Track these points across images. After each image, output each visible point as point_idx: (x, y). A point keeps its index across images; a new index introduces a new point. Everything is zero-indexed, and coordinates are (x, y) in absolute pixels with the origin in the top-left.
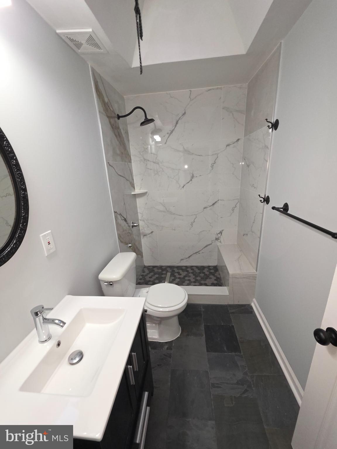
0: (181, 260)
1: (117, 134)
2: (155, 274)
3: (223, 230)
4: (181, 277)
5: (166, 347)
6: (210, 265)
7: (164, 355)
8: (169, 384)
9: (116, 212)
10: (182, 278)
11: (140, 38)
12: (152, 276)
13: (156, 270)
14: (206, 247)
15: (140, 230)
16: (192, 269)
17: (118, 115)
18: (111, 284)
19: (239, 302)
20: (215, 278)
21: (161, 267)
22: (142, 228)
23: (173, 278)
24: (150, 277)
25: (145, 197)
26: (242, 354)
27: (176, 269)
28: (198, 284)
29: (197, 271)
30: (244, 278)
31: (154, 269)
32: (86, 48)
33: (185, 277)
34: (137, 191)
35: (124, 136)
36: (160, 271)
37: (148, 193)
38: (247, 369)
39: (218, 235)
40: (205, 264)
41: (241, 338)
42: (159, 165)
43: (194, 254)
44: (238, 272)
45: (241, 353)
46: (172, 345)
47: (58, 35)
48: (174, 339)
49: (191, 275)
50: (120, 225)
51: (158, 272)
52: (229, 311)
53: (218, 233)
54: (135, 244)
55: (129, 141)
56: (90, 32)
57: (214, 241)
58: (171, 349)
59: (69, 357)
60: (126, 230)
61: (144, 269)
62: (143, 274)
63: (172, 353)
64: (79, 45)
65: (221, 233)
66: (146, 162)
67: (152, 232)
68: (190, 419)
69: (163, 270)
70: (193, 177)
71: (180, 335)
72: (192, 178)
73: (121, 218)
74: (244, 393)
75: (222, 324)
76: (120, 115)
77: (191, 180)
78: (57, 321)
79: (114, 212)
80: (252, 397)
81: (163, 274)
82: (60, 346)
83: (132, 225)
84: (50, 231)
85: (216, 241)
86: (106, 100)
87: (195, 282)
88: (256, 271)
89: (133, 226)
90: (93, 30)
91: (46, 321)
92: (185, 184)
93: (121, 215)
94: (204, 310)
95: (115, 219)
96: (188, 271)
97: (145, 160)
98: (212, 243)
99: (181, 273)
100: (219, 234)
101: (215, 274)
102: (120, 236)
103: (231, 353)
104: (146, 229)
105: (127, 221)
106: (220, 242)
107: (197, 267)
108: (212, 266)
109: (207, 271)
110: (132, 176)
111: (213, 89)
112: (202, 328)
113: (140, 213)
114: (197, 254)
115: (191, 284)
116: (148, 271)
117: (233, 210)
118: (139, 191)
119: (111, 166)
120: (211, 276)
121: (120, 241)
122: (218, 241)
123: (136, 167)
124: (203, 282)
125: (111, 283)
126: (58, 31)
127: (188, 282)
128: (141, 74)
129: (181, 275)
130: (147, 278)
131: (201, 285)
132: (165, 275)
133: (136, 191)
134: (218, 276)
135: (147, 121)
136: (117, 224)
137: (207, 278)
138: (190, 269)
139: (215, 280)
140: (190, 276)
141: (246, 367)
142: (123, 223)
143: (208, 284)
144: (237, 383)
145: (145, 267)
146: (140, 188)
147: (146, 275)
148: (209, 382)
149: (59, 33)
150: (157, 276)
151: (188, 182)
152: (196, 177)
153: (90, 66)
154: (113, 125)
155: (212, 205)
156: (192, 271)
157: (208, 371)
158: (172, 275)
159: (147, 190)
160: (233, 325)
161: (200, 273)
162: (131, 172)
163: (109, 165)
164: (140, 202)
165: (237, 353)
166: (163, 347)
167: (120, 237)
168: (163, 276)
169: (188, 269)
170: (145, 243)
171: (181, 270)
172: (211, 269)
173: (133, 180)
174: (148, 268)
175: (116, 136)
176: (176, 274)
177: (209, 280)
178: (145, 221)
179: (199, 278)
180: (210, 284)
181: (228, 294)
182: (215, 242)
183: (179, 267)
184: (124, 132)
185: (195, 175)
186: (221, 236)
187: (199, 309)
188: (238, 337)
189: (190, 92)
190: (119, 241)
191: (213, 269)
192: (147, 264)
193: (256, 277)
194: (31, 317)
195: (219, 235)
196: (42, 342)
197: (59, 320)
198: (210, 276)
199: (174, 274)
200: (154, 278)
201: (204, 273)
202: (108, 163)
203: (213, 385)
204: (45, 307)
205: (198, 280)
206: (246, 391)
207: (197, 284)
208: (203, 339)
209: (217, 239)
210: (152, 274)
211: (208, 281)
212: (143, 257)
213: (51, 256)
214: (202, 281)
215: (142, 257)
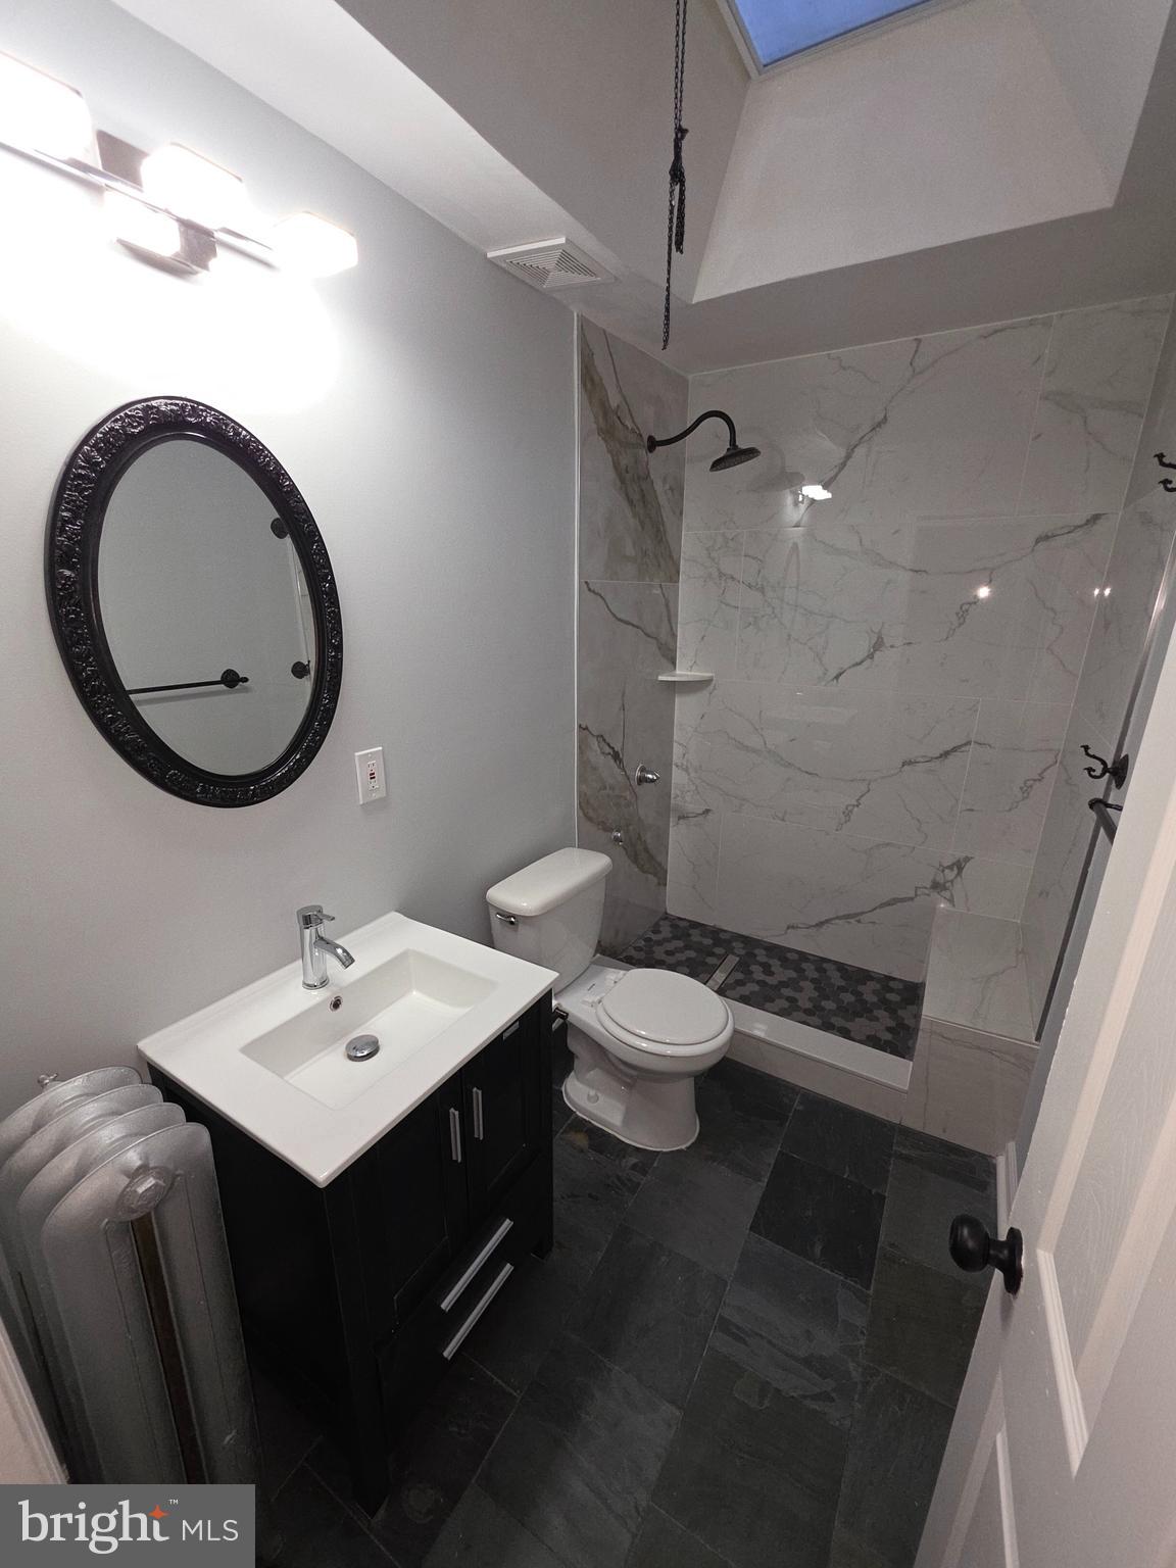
0: (788, 928)
1: (636, 497)
2: (687, 947)
3: (967, 859)
4: (770, 983)
5: (633, 1160)
6: (894, 975)
7: (619, 1178)
8: (600, 1256)
9: (586, 729)
10: (772, 985)
11: (674, 247)
12: (678, 950)
13: (696, 936)
14: (888, 904)
15: (672, 796)
16: (821, 970)
17: (651, 439)
18: (511, 920)
19: (944, 1131)
20: (892, 1023)
21: (715, 933)
22: (678, 793)
23: (740, 976)
24: (669, 953)
25: (705, 693)
26: (871, 1292)
27: (764, 952)
28: (818, 1021)
29: (836, 979)
30: (979, 1048)
31: (691, 931)
32: (558, 278)
33: (783, 984)
34: (682, 673)
35: (662, 499)
36: (708, 941)
37: (714, 682)
38: (862, 1342)
39: (947, 871)
40: (878, 967)
41: (892, 1245)
42: (764, 596)
43: (838, 918)
44: (961, 1019)
45: (868, 1288)
46: (653, 1163)
47: (492, 263)
48: (664, 1150)
49: (807, 985)
50: (595, 769)
51: (701, 943)
52: (894, 1148)
53: (945, 865)
54: (639, 838)
55: (681, 513)
56: (562, 245)
57: (927, 891)
58: (645, 1173)
59: (351, 1042)
60: (612, 788)
61: (661, 923)
62: (650, 935)
63: (642, 1182)
64: (542, 274)
65: (959, 866)
66: (723, 585)
67: (707, 811)
68: (617, 1368)
69: (718, 942)
70: (878, 645)
71: (688, 1148)
72: (875, 651)
73: (601, 749)
74: (815, 1397)
75: (844, 1174)
76: (658, 438)
77: (871, 656)
78: (339, 951)
79: (580, 726)
80: (837, 1423)
81: (712, 954)
82: (339, 1010)
83: (638, 774)
84: (380, 748)
85: (935, 895)
86: (614, 400)
87: (807, 1012)
88: (1038, 1038)
89: (642, 780)
90: (567, 240)
91: (324, 943)
92: (846, 667)
93: (604, 740)
94: (801, 1108)
95: (580, 747)
96: (800, 971)
97: (721, 574)
98: (916, 895)
99: (773, 969)
100: (950, 868)
101: (900, 1012)
102: (588, 802)
103: (832, 1271)
104: (688, 799)
105: (621, 761)
106: (951, 901)
107: (841, 967)
108: (901, 980)
109: (874, 992)
110: (670, 623)
111: (1013, 327)
112: (770, 1158)
113: (680, 744)
114: (852, 921)
115: (795, 1014)
116: (671, 932)
117: (1026, 790)
118: (689, 673)
119: (594, 592)
120: (881, 1013)
121: (585, 815)
122: (943, 893)
123: (689, 596)
124: (838, 1021)
125: (513, 919)
126: (490, 255)
127: (786, 1004)
128: (664, 348)
129: (771, 974)
130: (659, 953)
131: (827, 1027)
132: (719, 959)
133: (678, 672)
134: (909, 1022)
135: (736, 455)
136: (584, 763)
137: (858, 1014)
138: (813, 967)
139: (889, 1029)
140: (801, 990)
141: (862, 1333)
142: (605, 764)
143: (852, 1034)
144: (807, 1362)
145: (666, 917)
146: (690, 664)
147: (659, 943)
148: (717, 1310)
149: (493, 258)
150: (692, 954)
151: (858, 660)
152: (892, 647)
153: (575, 315)
154: (627, 472)
155: (937, 758)
156: (816, 975)
157: (726, 1282)
158: (743, 966)
159: (710, 674)
160: (886, 1195)
161: (842, 989)
162: (668, 611)
163: (590, 590)
164: (684, 709)
165: (856, 1282)
166: (624, 1157)
167: (584, 803)
168: (711, 960)
169: (804, 965)
170: (679, 844)
171: (779, 959)
172: (891, 990)
173: (674, 636)
174: (675, 922)
175: (631, 502)
176: (755, 968)
177: (867, 1022)
178: (690, 770)
179: (829, 1005)
180: (864, 1038)
181: (906, 1088)
182: (928, 895)
183: (773, 950)
184: (667, 487)
185: (888, 641)
186: (956, 877)
187: (786, 1100)
188: (882, 1238)
189: (915, 345)
190: (581, 814)
191: (898, 992)
192: (674, 908)
193: (1033, 1062)
194: (295, 923)
195: (950, 875)
196: (308, 985)
197: (345, 951)
198: (876, 1013)
199: (749, 966)
200: (681, 957)
201: (858, 994)
202: (586, 583)
203: (725, 1326)
204: (325, 912)
205: (823, 1009)
206: (825, 1397)
207: (815, 1020)
208: (756, 1192)
209: (936, 886)
210: (680, 944)
211: (860, 1025)
212: (666, 885)
213: (371, 808)
214: (835, 1015)
215: (662, 882)
